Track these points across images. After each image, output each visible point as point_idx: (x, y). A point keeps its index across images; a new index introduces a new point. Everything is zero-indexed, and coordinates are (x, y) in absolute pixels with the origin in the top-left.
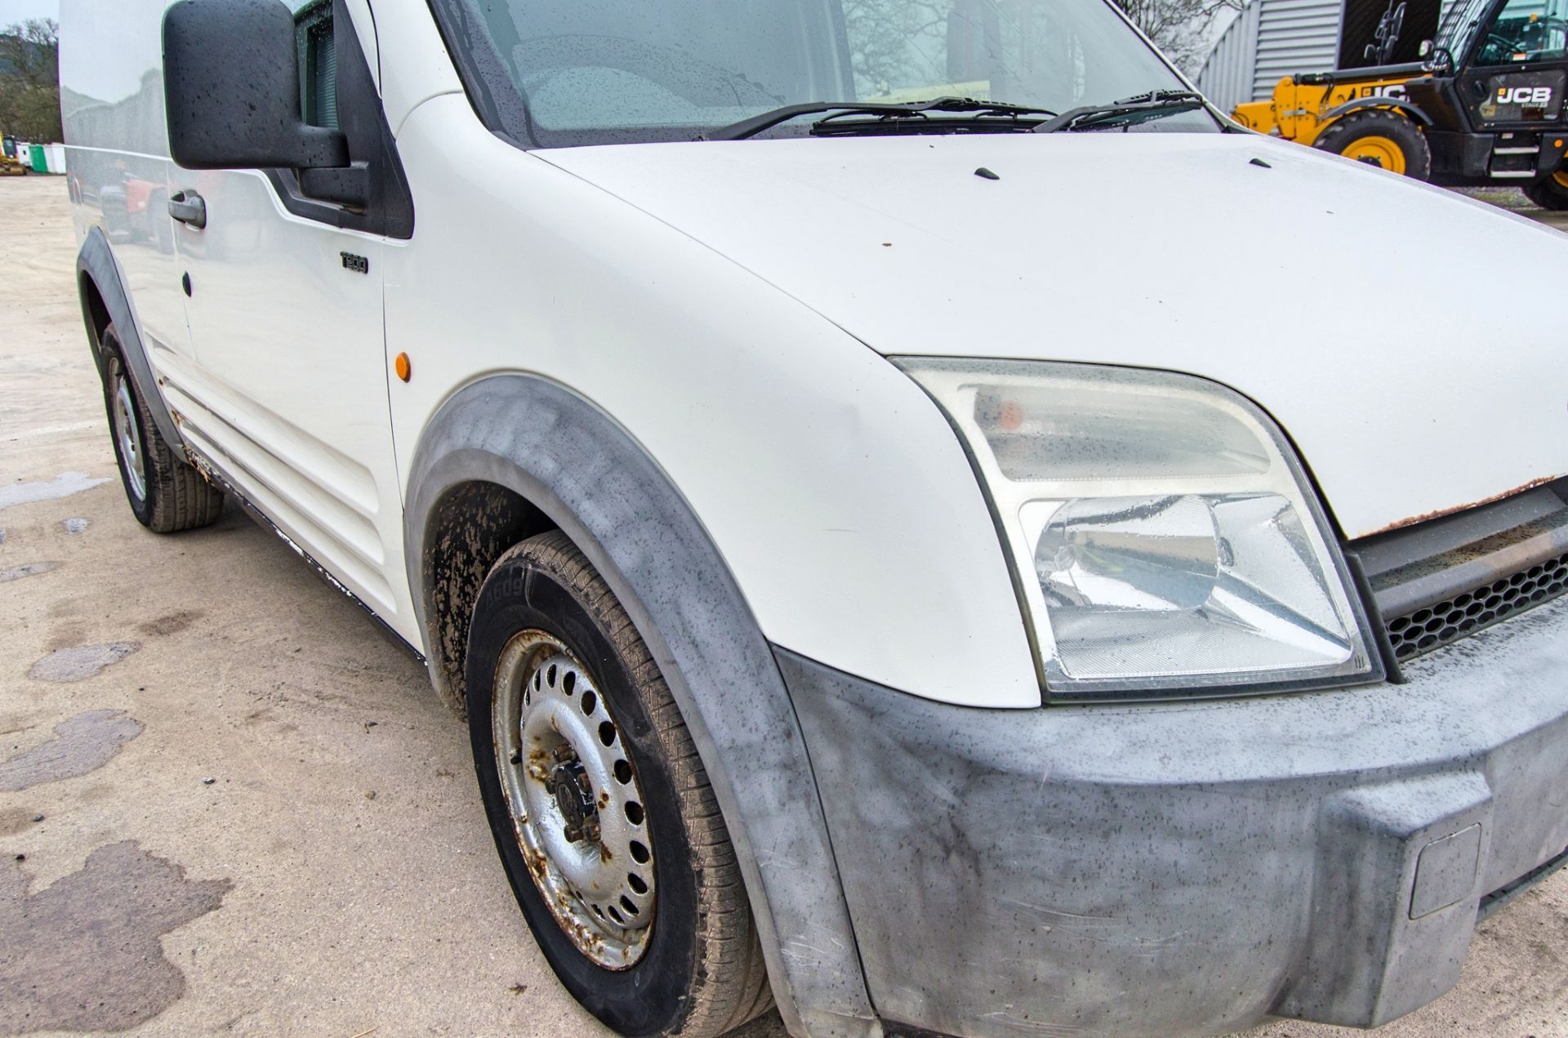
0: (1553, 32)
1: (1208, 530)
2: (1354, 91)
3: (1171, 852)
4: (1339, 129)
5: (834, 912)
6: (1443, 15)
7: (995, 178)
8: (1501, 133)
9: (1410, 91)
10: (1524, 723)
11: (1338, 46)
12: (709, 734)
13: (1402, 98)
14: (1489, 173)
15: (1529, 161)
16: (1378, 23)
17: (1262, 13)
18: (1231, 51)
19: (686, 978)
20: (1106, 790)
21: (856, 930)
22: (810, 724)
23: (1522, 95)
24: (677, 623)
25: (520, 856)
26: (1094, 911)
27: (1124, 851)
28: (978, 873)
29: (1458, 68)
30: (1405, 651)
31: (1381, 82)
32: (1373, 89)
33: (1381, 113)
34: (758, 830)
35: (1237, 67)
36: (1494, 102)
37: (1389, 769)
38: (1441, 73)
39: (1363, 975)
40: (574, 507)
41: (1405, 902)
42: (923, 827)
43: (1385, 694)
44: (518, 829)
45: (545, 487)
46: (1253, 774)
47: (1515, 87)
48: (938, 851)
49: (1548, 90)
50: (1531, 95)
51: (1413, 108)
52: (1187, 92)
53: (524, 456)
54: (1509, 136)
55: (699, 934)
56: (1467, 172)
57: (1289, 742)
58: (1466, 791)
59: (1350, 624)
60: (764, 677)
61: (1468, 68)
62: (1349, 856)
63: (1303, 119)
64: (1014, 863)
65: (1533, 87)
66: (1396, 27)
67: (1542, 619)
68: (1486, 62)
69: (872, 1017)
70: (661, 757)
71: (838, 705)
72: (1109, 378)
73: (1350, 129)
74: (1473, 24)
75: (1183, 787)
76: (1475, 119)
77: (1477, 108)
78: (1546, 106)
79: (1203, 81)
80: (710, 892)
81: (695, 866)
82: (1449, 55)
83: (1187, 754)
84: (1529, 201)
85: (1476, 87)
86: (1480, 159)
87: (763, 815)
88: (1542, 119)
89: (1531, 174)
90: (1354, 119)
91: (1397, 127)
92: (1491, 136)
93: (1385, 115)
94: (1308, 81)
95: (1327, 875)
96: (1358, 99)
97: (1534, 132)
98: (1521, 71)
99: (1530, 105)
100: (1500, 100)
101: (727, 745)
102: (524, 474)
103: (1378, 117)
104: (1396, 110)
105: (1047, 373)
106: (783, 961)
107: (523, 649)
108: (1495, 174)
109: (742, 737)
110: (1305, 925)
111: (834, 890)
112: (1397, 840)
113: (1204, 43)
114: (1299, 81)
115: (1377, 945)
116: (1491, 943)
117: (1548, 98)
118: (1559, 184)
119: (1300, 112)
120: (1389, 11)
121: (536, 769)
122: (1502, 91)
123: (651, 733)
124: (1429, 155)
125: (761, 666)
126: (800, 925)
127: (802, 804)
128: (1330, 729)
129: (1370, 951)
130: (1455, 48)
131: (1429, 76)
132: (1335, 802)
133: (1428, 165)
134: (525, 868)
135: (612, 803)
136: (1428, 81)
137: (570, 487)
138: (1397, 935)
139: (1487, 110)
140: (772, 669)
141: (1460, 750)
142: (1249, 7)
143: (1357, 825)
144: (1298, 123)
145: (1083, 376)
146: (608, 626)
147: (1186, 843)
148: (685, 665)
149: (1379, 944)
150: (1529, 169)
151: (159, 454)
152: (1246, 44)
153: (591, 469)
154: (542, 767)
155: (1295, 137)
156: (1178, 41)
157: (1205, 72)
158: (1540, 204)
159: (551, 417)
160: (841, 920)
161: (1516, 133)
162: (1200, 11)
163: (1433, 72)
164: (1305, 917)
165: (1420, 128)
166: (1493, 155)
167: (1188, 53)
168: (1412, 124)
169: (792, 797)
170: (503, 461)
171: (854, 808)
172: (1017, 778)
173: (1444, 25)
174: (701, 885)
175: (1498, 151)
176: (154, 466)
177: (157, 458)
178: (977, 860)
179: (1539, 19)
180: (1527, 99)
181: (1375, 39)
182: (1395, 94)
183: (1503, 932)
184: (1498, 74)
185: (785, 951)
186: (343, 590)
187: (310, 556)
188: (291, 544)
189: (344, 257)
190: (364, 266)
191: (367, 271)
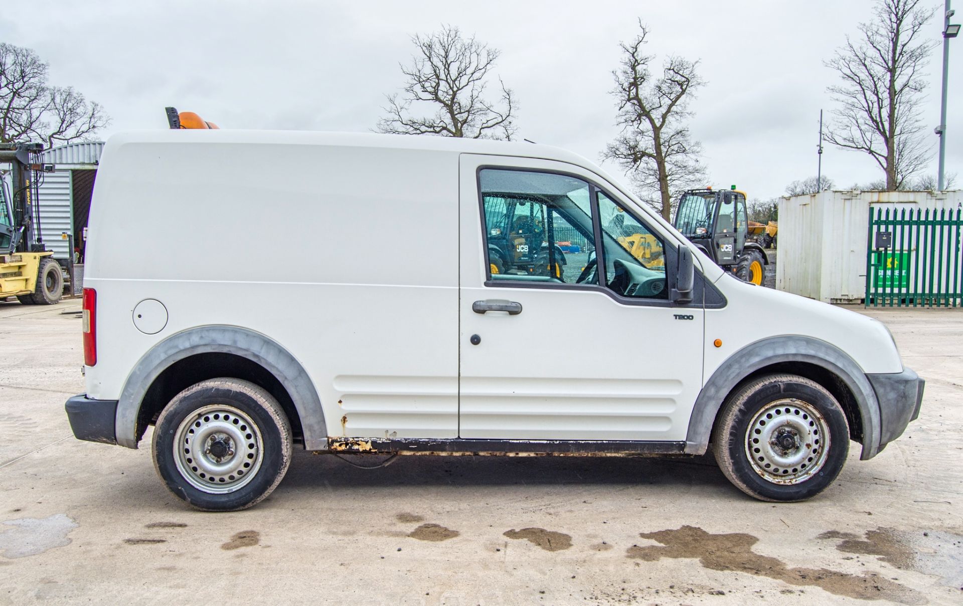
12: (862, 394)
19: (843, 460)
22: (876, 386)
23: (726, 248)
24: (853, 374)
25: (757, 474)
34: (871, 410)
40: (824, 358)
44: (753, 467)
48: (900, 399)
69: (879, 446)
70: (838, 409)
87: (871, 406)
101: (865, 395)
106: (872, 438)
107: (764, 409)
109: (867, 393)
111: (880, 418)
122: (722, 246)
123: (835, 405)
126: (875, 428)
134: (760, 476)
135: (811, 432)
137: (821, 355)
140: (866, 379)
153: (823, 350)
159: (805, 343)
160: (880, 424)
169: (874, 402)
170: (795, 354)
171: (885, 399)
187: (556, 440)
188: (531, 441)
189: (676, 316)
190: (690, 317)
191: (692, 319)
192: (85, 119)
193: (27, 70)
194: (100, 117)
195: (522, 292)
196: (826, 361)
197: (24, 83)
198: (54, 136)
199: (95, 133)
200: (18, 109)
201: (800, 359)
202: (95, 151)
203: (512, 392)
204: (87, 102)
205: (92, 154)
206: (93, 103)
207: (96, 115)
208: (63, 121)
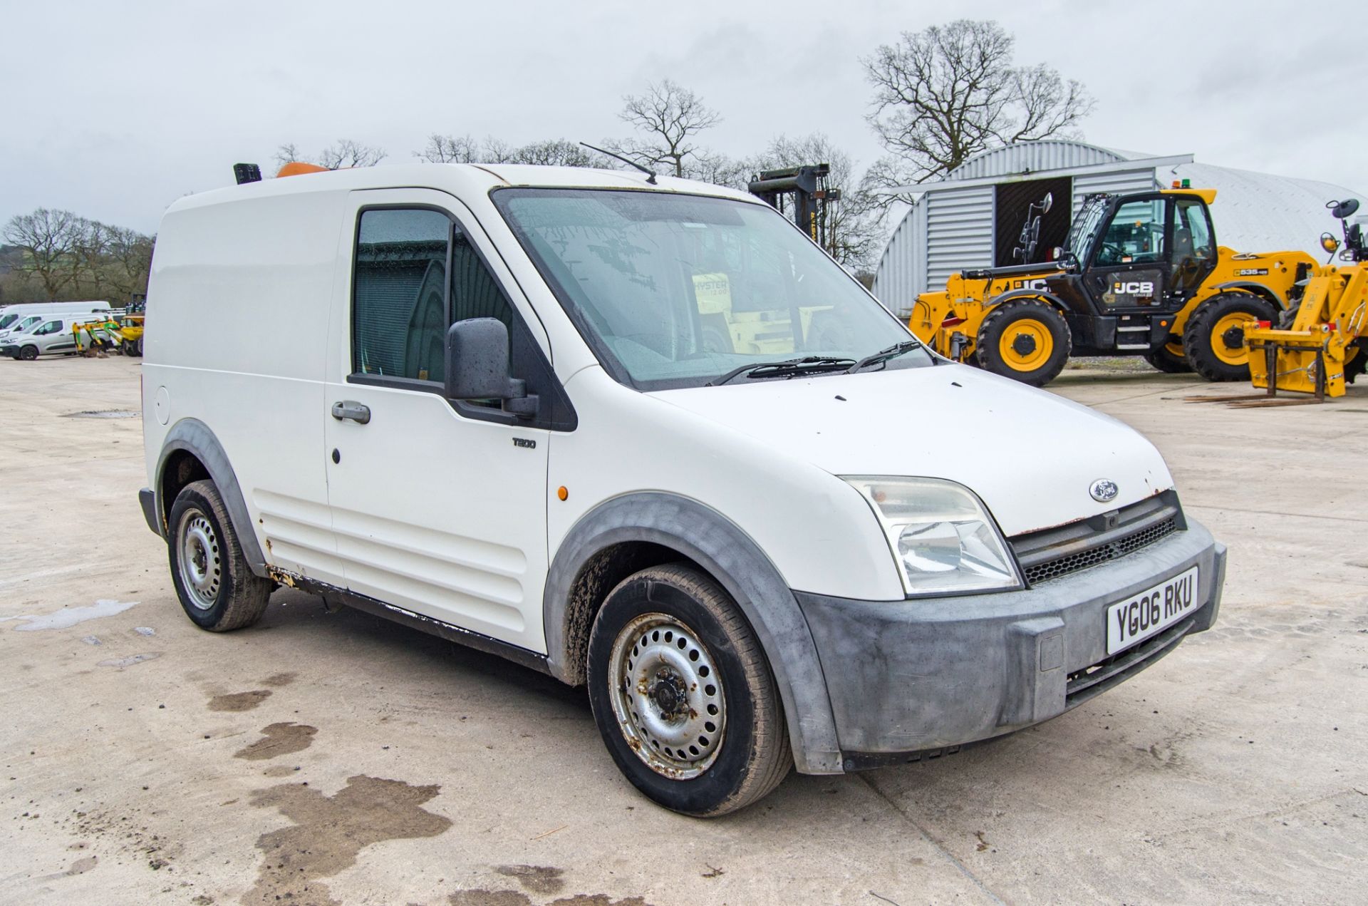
0: (1154, 234)
1: (955, 534)
2: (1008, 283)
3: (957, 648)
4: (1000, 313)
5: (824, 702)
6: (1075, 213)
7: (844, 400)
8: (1121, 316)
9: (1050, 283)
10: (1075, 601)
11: (993, 252)
12: (767, 630)
13: (1045, 289)
14: (1116, 346)
15: (1145, 337)
16: (1021, 231)
17: (929, 209)
18: (906, 239)
19: (745, 759)
20: (932, 625)
21: (833, 706)
22: (812, 619)
23: (1133, 288)
24: (751, 586)
25: (625, 741)
26: (930, 674)
27: (939, 648)
28: (886, 665)
29: (1082, 268)
30: (1032, 581)
31: (1029, 277)
32: (1022, 282)
33: (1030, 301)
34: (790, 670)
35: (912, 252)
36: (1113, 292)
37: (1028, 615)
38: (1071, 271)
39: (1028, 697)
40: (696, 545)
41: (1038, 663)
42: (864, 651)
43: (1026, 593)
44: (622, 728)
45: (677, 538)
46: (981, 617)
47: (1127, 282)
48: (870, 659)
49: (1151, 284)
50: (1139, 287)
51: (1053, 296)
52: (914, 341)
53: (663, 526)
54: (1127, 318)
55: (753, 733)
56: (1100, 345)
57: (993, 607)
58: (1056, 622)
59: (1011, 567)
60: (791, 605)
61: (1090, 268)
62: (1017, 647)
63: (972, 305)
64: (900, 657)
65: (1139, 281)
66: (1035, 236)
67: (1086, 573)
68: (1104, 263)
69: (838, 751)
70: (735, 653)
71: (826, 609)
72: (917, 481)
73: (1008, 313)
74: (1090, 236)
75: (958, 622)
76: (1101, 306)
77: (1100, 296)
78: (1151, 295)
79: (885, 264)
80: (760, 712)
81: (752, 700)
82: (1075, 258)
83: (958, 612)
84: (1150, 366)
85: (1098, 282)
86: (1108, 336)
87: (792, 662)
88: (1149, 305)
89: (1147, 346)
90: (1010, 306)
91: (1043, 311)
92: (1114, 318)
93: (1034, 303)
94: (972, 275)
95: (1011, 656)
96: (1012, 290)
97: (1145, 315)
98: (1129, 270)
99: (1139, 295)
100: (1117, 291)
101: (775, 634)
102: (664, 534)
103: (1028, 304)
104: (1041, 298)
105: (895, 480)
106: (800, 729)
107: (635, 627)
108: (1120, 347)
109: (782, 630)
110: (1005, 679)
111: (824, 691)
112: (1032, 638)
113: (882, 230)
114: (966, 276)
115: (1031, 682)
116: (1101, 759)
117: (1151, 290)
118: (1172, 354)
119: (969, 300)
120: (1028, 222)
121: (642, 688)
122: (1117, 285)
123: (729, 644)
124: (1070, 333)
125: (789, 600)
126: (808, 709)
127: (809, 655)
128: (1006, 603)
129: (1029, 685)
130: (1079, 253)
131: (1063, 273)
132: (1011, 626)
133: (1069, 340)
134: (629, 746)
135: (698, 688)
136: (1062, 276)
137: (692, 537)
138: (1037, 677)
139: (1108, 297)
140: (794, 601)
141: (1052, 609)
142: (918, 204)
143: (1019, 634)
144: (968, 307)
145: (907, 481)
146: (702, 600)
147: (961, 644)
148: (755, 603)
149: (1032, 682)
150: (1145, 343)
151: (237, 573)
152: (918, 234)
153: (702, 528)
154: (645, 686)
155: (967, 319)
156: (860, 228)
157: (886, 256)
158: (1160, 369)
159: (676, 509)
160: (827, 704)
161: (1132, 316)
162: (877, 204)
163: (1066, 270)
164: (1005, 675)
165: (1061, 312)
166: (1117, 333)
167: (869, 238)
168: (1054, 309)
169: (804, 653)
170: (650, 530)
171: (834, 651)
172: (899, 623)
173: (1076, 221)
174: (755, 708)
175: (1121, 329)
176: (232, 581)
177: (235, 576)
178: (886, 659)
179: (1143, 225)
180: (1137, 291)
181: (1019, 243)
182: (1039, 286)
183: (1107, 755)
184: (1115, 272)
185: (801, 723)
186: (461, 630)
187: (424, 616)
188: (403, 611)
189: (516, 440)
190: (531, 444)
191: (534, 447)
192: (1061, 106)
193: (988, 51)
194: (1080, 102)
195: (370, 390)
196: (697, 549)
197: (984, 69)
198: (1019, 137)
199: (1074, 125)
200: (975, 106)
201: (657, 539)
202: (1026, 155)
203: (368, 535)
204: (1064, 81)
205: (1022, 159)
206: (1072, 82)
207: (1077, 99)
208: (1032, 115)
